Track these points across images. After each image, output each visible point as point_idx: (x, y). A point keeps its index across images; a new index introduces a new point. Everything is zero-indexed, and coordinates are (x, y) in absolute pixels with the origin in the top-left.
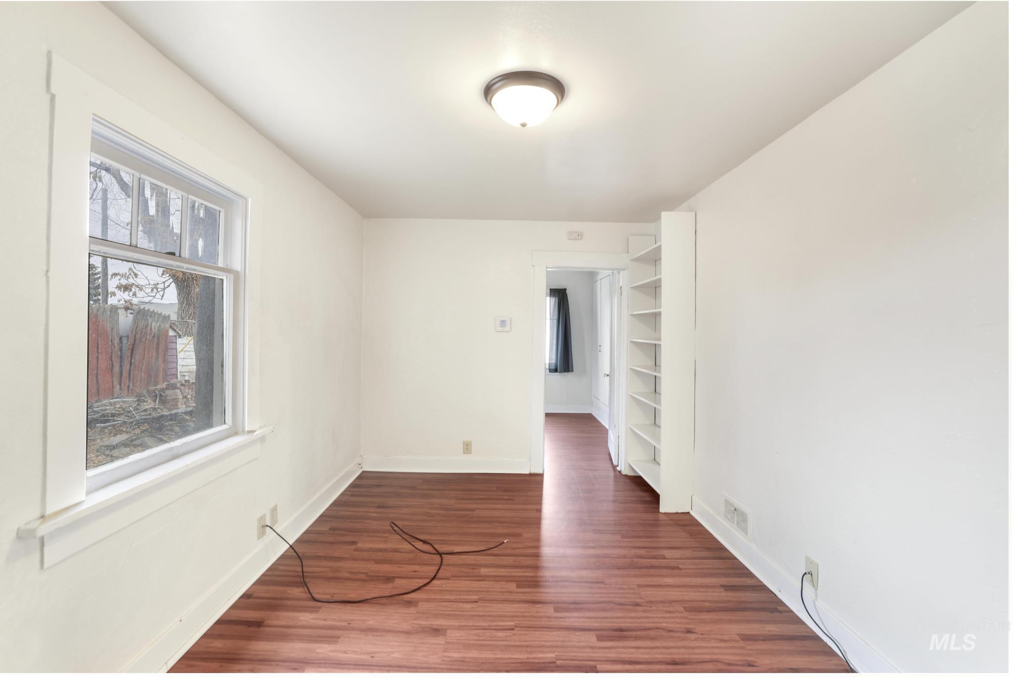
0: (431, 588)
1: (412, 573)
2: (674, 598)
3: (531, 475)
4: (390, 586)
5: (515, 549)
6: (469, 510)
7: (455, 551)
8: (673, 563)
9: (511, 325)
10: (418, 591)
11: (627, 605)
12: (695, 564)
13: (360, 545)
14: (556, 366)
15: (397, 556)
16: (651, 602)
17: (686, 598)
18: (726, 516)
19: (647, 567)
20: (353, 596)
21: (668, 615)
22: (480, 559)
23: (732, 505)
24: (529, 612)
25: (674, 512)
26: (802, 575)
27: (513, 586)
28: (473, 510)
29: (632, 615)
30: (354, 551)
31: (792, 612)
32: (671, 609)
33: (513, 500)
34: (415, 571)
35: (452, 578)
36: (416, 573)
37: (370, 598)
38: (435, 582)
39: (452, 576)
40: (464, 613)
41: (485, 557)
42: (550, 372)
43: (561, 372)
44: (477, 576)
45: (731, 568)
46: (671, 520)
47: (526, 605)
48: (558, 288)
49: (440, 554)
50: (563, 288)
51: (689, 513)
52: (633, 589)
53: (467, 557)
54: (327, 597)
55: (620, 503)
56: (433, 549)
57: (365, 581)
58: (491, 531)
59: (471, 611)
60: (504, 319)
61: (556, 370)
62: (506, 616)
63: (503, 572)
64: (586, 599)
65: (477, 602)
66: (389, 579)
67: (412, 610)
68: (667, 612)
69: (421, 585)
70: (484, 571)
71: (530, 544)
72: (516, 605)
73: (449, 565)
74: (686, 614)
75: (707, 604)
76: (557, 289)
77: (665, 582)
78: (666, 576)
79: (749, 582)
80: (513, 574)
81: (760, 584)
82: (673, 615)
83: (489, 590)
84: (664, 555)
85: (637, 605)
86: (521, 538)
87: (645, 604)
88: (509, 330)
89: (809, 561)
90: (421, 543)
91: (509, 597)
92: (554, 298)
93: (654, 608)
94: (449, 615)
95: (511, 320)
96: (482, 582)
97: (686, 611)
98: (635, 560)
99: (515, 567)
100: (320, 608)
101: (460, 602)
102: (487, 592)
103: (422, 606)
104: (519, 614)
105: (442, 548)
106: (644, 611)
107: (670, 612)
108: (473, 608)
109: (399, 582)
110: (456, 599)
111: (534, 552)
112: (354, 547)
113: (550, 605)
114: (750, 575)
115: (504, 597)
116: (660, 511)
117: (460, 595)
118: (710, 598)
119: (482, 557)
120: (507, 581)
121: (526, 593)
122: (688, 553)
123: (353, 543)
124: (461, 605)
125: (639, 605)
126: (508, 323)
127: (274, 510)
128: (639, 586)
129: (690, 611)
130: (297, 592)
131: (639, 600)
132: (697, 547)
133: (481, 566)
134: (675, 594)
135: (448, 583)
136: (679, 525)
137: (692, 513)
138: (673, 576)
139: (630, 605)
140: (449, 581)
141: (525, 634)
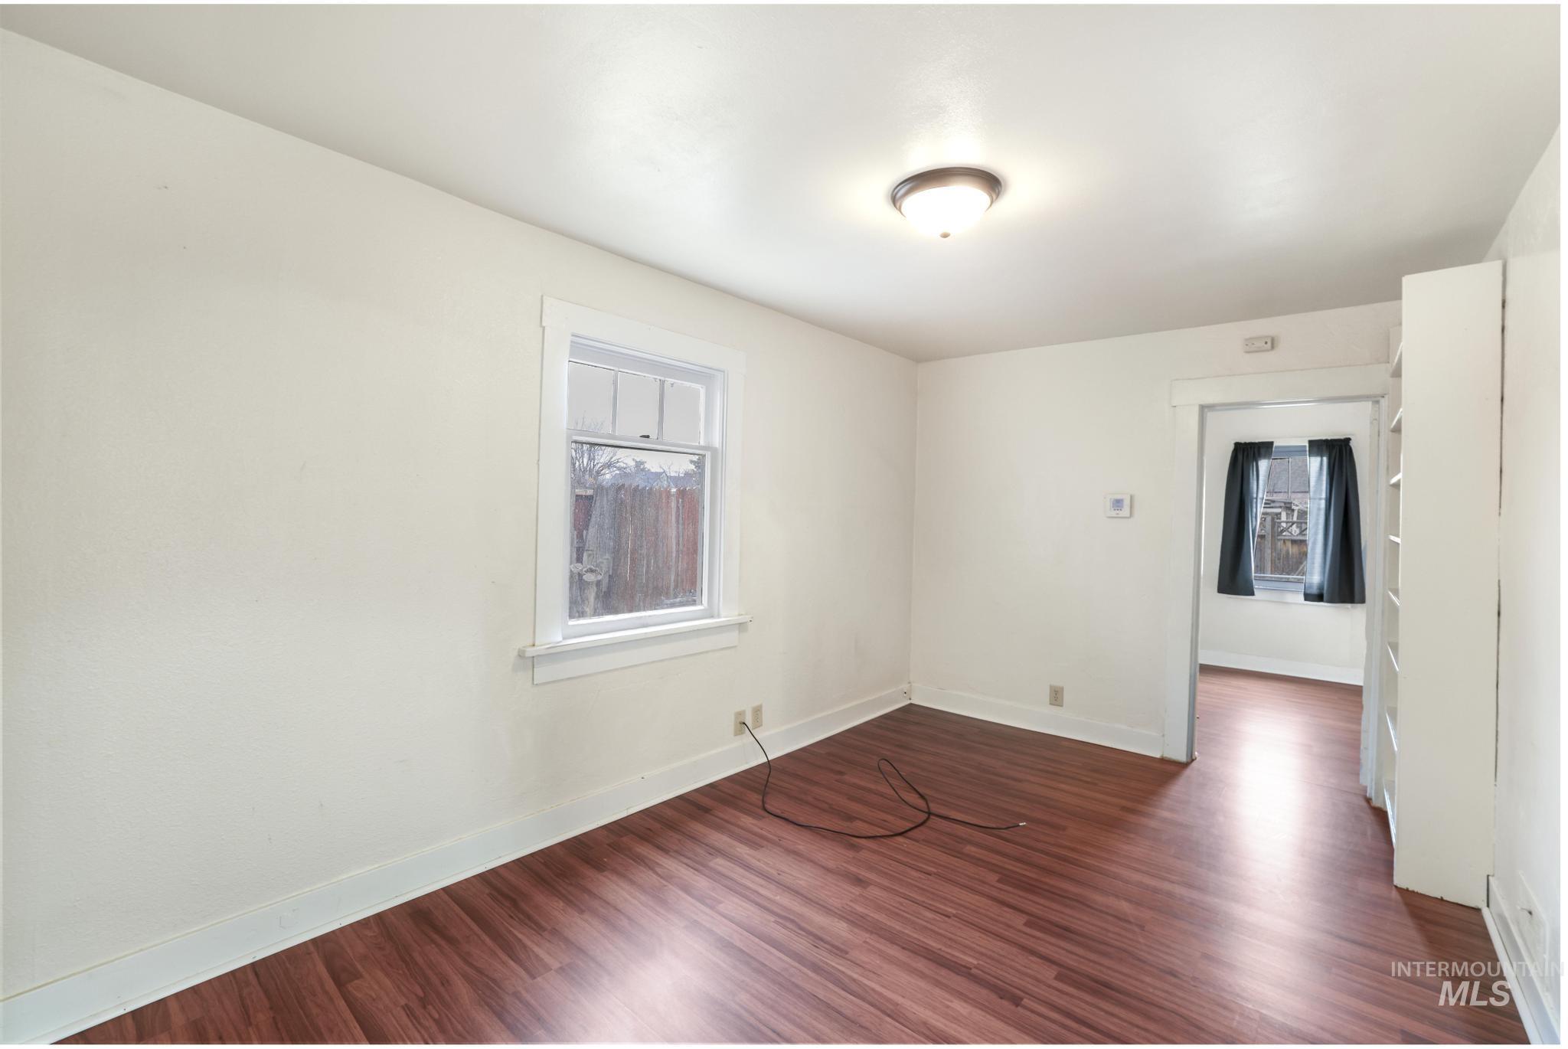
0: (889, 842)
1: (879, 821)
3: (1162, 761)
4: (849, 824)
5: (1037, 841)
7: (951, 817)
9: (1131, 507)
10: (871, 840)
13: (846, 778)
14: (1321, 587)
20: (802, 820)
22: (978, 836)
27: (992, 878)
28: (1019, 781)
30: (836, 781)
33: (1093, 786)
34: (885, 821)
35: (920, 842)
36: (885, 823)
37: (814, 826)
38: (900, 839)
39: (923, 840)
40: (906, 878)
41: (985, 835)
42: (1306, 599)
43: (1331, 601)
44: (955, 851)
47: (992, 902)
48: (1329, 438)
49: (930, 814)
50: (1342, 437)
53: (961, 827)
54: (778, 812)
56: (926, 806)
57: (824, 811)
59: (916, 881)
60: (1119, 497)
61: (1319, 598)
62: (952, 902)
63: (996, 859)
65: (930, 874)
66: (850, 818)
67: (850, 854)
69: (878, 835)
70: (970, 849)
71: (1067, 843)
72: (978, 897)
73: (932, 829)
76: (1326, 441)
80: (1007, 866)
83: (959, 869)
88: (1129, 516)
90: (917, 796)
91: (976, 886)
92: (1318, 459)
94: (886, 873)
95: (1132, 497)
96: (955, 858)
99: (1018, 860)
100: (764, 817)
101: (910, 867)
102: (952, 870)
103: (864, 854)
104: (974, 907)
105: (935, 808)
108: (920, 878)
109: (859, 824)
110: (907, 862)
111: (1063, 853)
112: (838, 777)
113: (1024, 915)
115: (972, 884)
117: (917, 861)
119: (982, 834)
120: (991, 870)
121: (1005, 891)
123: (841, 773)
124: (909, 870)
125: (1175, 976)
126: (1127, 502)
127: (757, 711)
130: (755, 798)
133: (972, 843)
135: (913, 844)
140: (915, 843)
141: (960, 928)
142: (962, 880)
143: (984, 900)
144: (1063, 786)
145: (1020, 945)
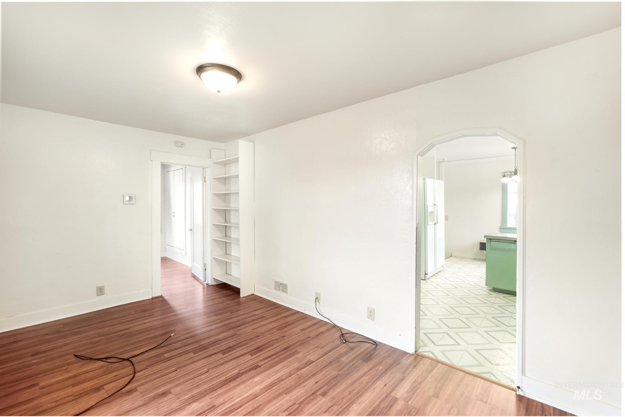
0: (136, 379)
1: (115, 378)
2: (270, 328)
3: (153, 298)
4: (103, 390)
6: (126, 330)
7: (136, 354)
8: (261, 316)
9: (135, 200)
10: (131, 383)
11: (254, 338)
12: (270, 313)
13: (43, 384)
15: (89, 375)
16: (262, 333)
17: (275, 326)
18: (275, 289)
19: (251, 321)
21: (272, 335)
23: (278, 282)
24: (210, 361)
25: (247, 295)
26: (315, 300)
27: (192, 355)
28: (129, 329)
29: (259, 340)
31: (311, 316)
32: (272, 332)
33: (153, 315)
35: (148, 368)
36: (118, 376)
38: (137, 374)
39: (146, 367)
40: (173, 378)
41: (161, 349)
44: (165, 359)
45: (284, 310)
46: (248, 299)
47: (206, 359)
49: (128, 360)
51: (253, 294)
52: (252, 332)
53: (147, 353)
55: (219, 299)
58: (153, 335)
59: (177, 376)
60: (131, 195)
62: (199, 369)
63: (179, 351)
64: (234, 344)
65: (176, 370)
66: (98, 389)
67: (135, 394)
68: (271, 334)
69: (128, 380)
70: (167, 355)
71: (184, 333)
72: (201, 361)
73: (139, 362)
74: (278, 332)
75: (283, 325)
77: (263, 324)
78: (262, 321)
79: (292, 312)
80: (187, 349)
81: (296, 311)
82: (274, 334)
83: (179, 362)
84: (255, 314)
85: (258, 336)
86: (176, 332)
87: (261, 335)
88: (124, 203)
89: (316, 293)
91: (193, 360)
93: (265, 335)
94: (165, 384)
95: (135, 196)
96: (171, 361)
97: (278, 330)
98: (244, 320)
99: (185, 345)
103: (141, 389)
104: (206, 364)
105: (126, 356)
106: (262, 337)
107: (272, 333)
108: (176, 374)
109: (108, 387)
110: (161, 375)
114: (291, 309)
115: (191, 361)
116: (241, 297)
117: (162, 372)
118: (283, 323)
119: (160, 349)
120: (186, 354)
121: (202, 354)
122: (264, 310)
124: (167, 376)
125: (259, 336)
126: (134, 198)
128: (253, 329)
129: (279, 330)
131: (257, 335)
132: (266, 307)
133: (162, 354)
134: (270, 326)
135: (148, 370)
136: (252, 300)
137: (255, 293)
138: (264, 321)
139: (255, 338)
140: (148, 369)
141: (217, 370)
142: (188, 362)
143: (203, 360)
144: (145, 321)
145: (233, 359)
